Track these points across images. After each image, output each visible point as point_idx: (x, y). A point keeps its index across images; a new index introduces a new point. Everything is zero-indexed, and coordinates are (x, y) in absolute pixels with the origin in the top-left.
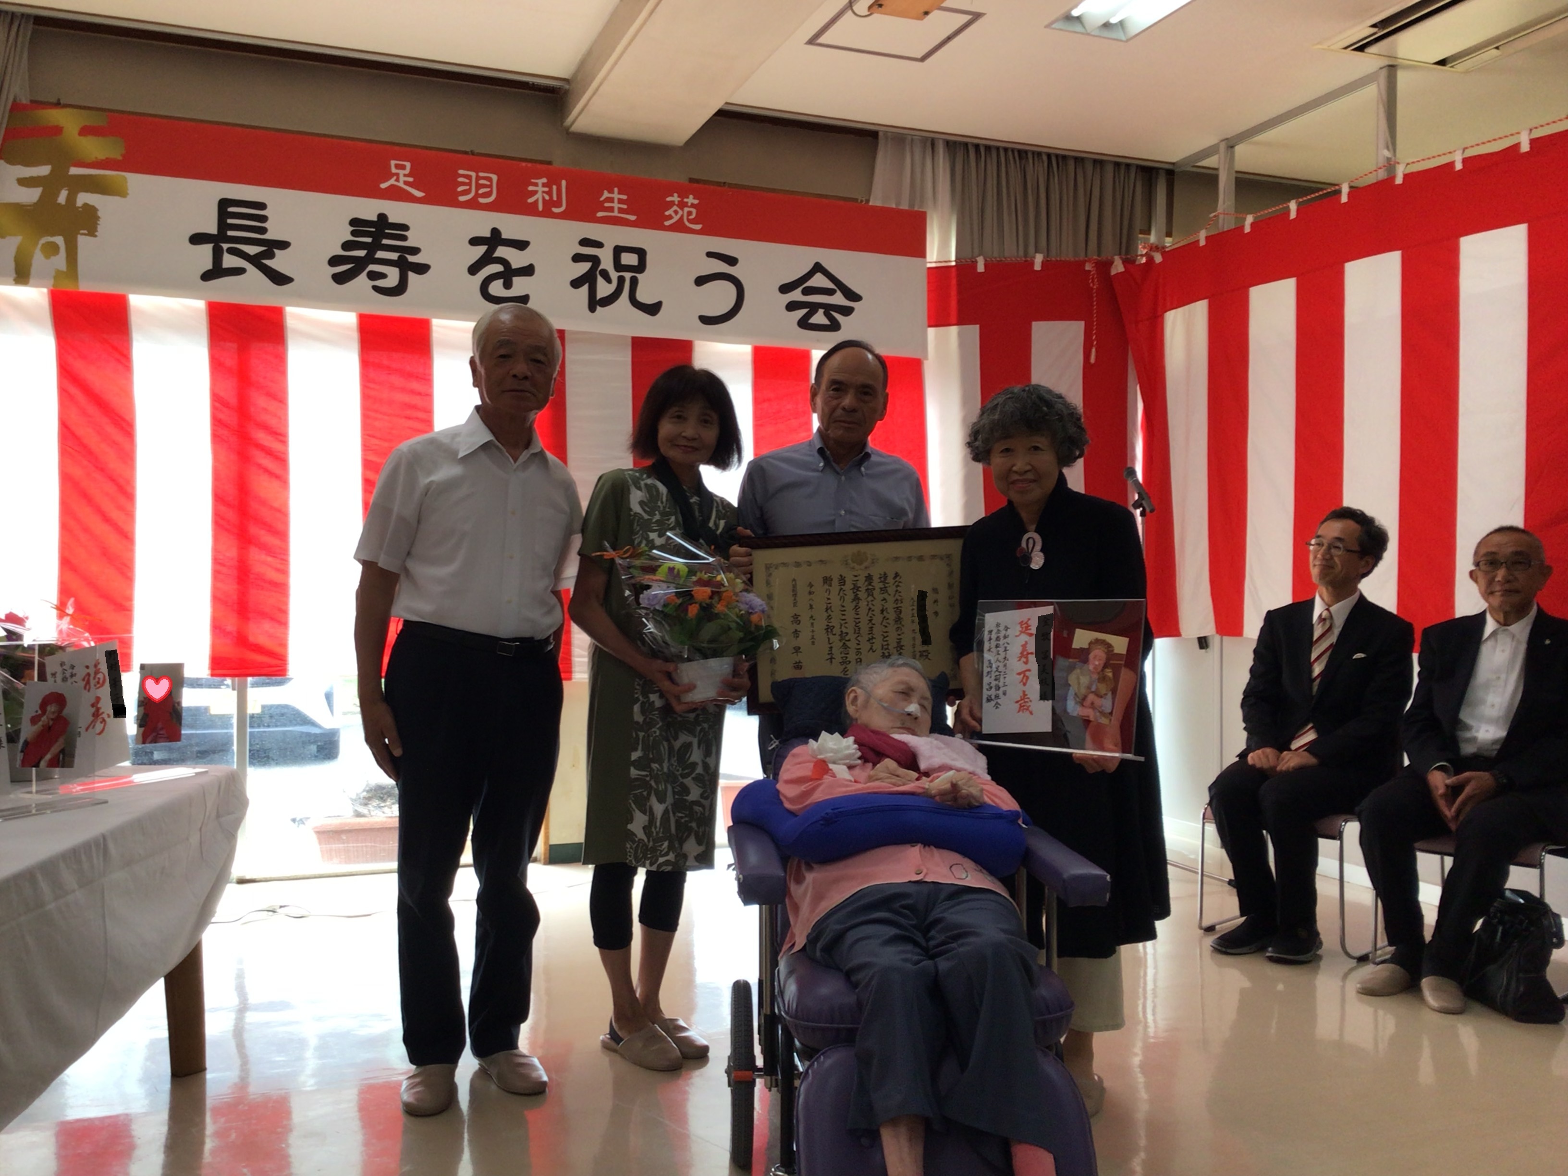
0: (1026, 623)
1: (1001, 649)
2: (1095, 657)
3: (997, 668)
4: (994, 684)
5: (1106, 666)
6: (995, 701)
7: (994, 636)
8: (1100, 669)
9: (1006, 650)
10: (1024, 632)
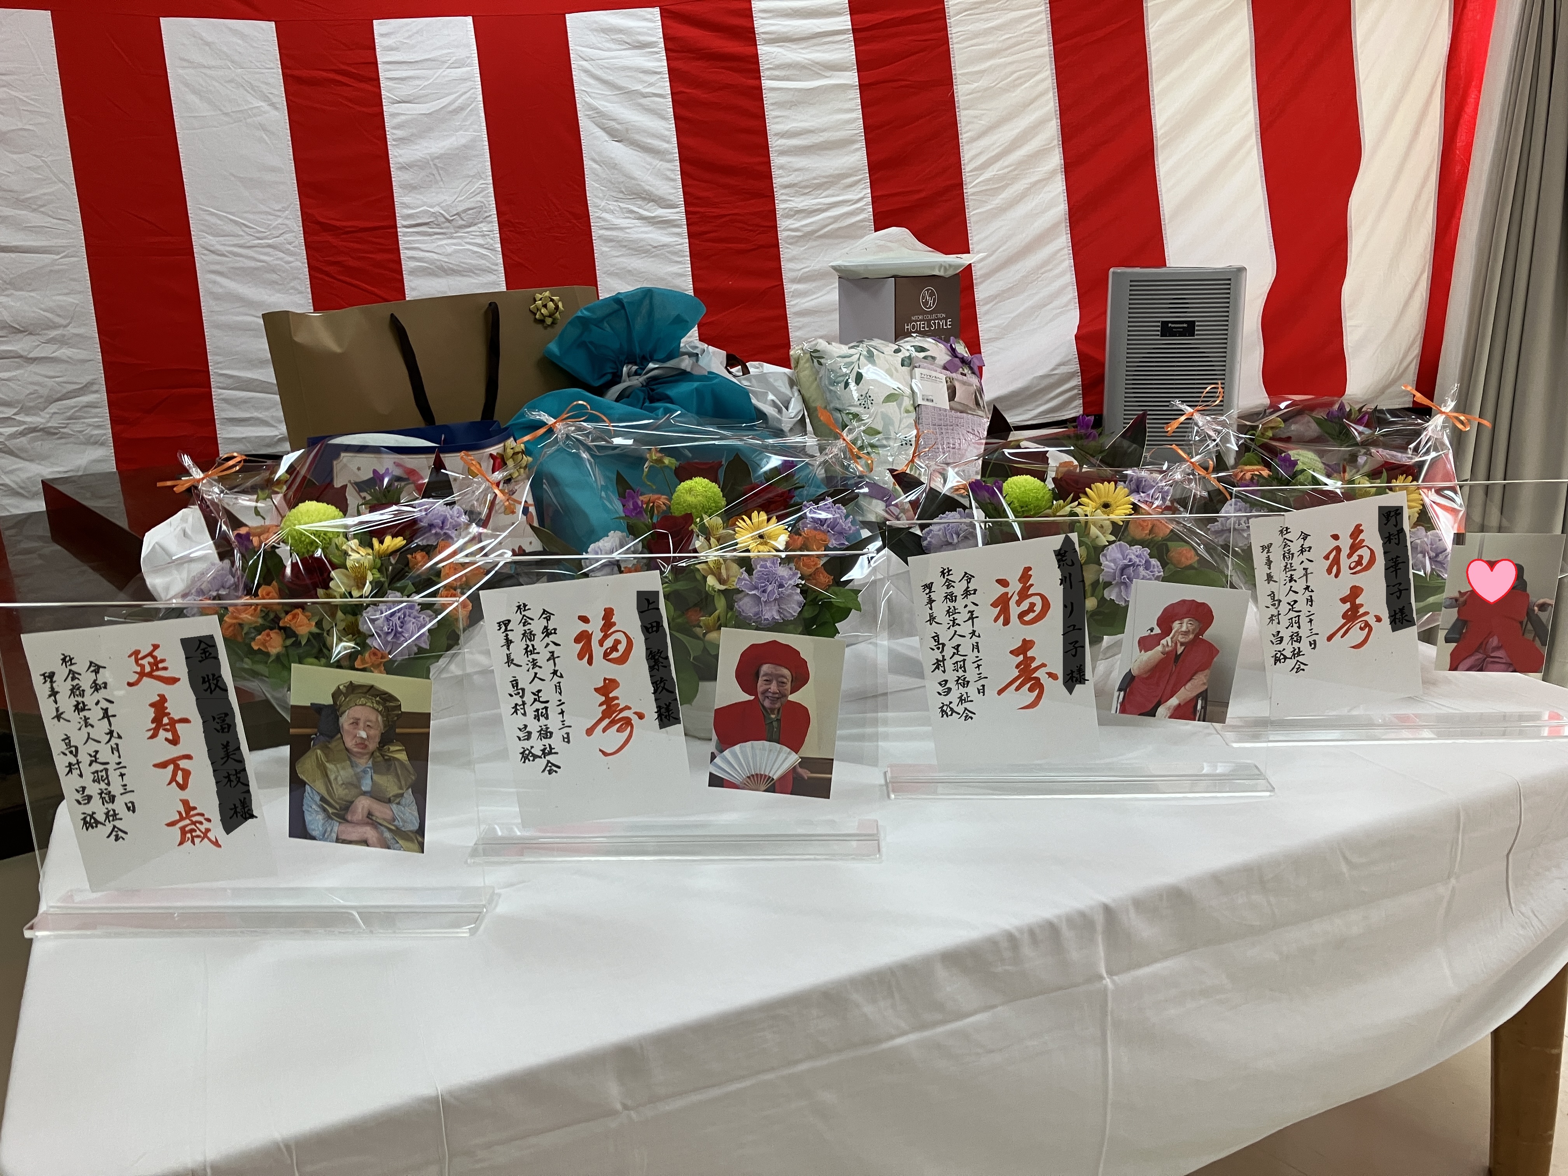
0: (150, 654)
6: (109, 827)
7: (63, 687)
10: (150, 675)
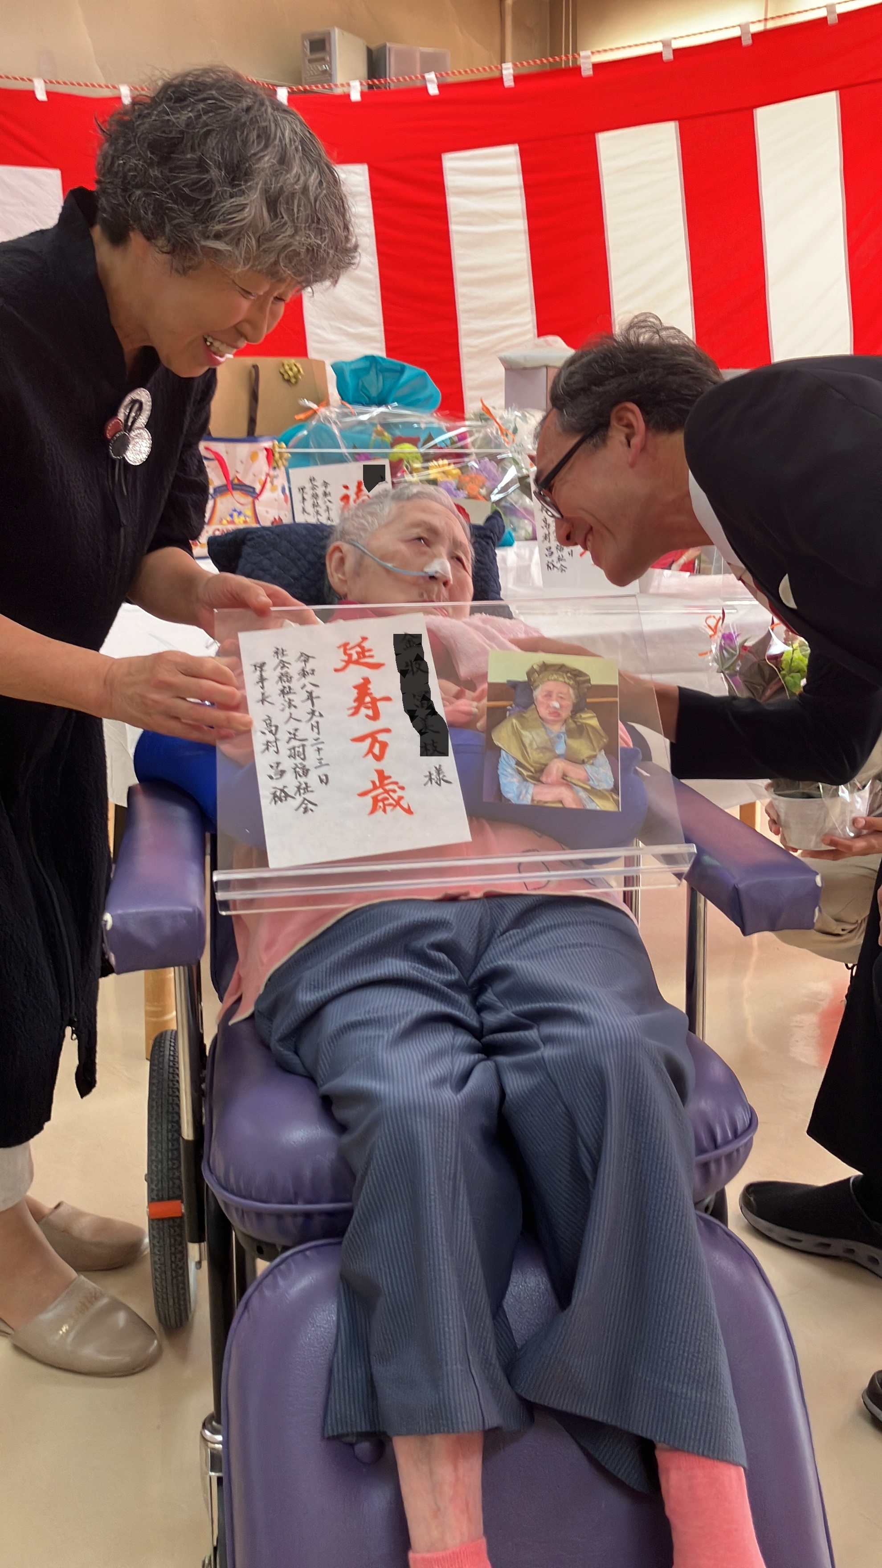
0: (359, 645)
1: (299, 698)
2: (549, 695)
3: (293, 736)
4: (288, 764)
5: (577, 709)
6: (299, 799)
7: (271, 674)
8: (565, 714)
9: (310, 696)
10: (357, 662)
